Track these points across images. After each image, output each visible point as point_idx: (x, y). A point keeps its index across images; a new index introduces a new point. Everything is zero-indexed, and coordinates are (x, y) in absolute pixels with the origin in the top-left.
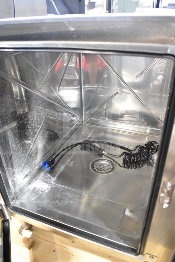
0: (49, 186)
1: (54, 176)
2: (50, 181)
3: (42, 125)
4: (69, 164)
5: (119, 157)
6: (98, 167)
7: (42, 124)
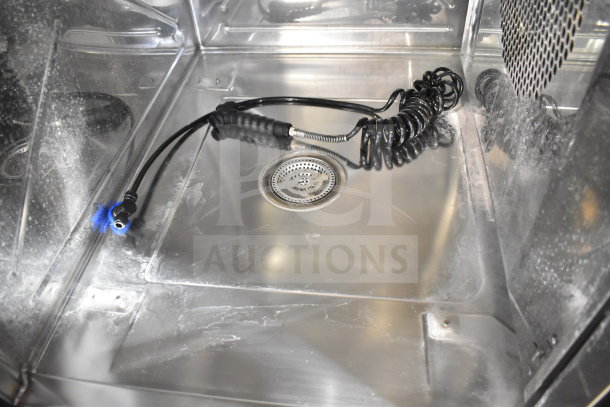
0: (139, 293)
1: (148, 254)
2: (137, 276)
3: (50, 78)
4: (189, 197)
5: (348, 139)
6: (288, 184)
7: (47, 73)
